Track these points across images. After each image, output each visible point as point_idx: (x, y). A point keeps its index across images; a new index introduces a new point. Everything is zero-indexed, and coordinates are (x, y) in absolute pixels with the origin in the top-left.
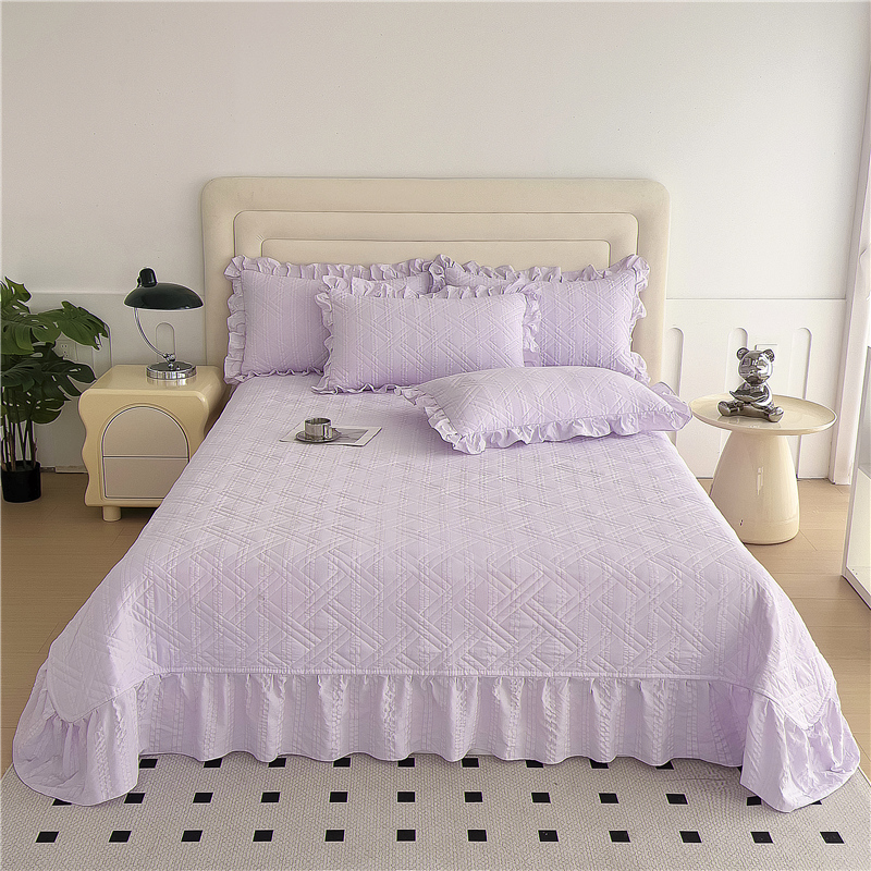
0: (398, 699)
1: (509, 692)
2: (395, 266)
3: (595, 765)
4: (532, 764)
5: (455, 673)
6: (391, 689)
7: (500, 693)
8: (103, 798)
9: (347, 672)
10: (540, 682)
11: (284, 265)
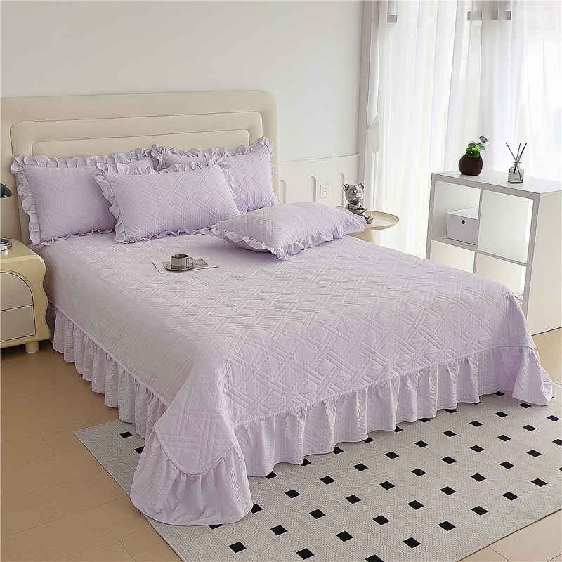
0: (363, 403)
1: (413, 381)
2: (127, 154)
3: (451, 411)
4: (424, 420)
5: (390, 378)
6: (359, 398)
7: (409, 384)
8: (243, 514)
9: (338, 394)
10: (426, 372)
11: (52, 159)
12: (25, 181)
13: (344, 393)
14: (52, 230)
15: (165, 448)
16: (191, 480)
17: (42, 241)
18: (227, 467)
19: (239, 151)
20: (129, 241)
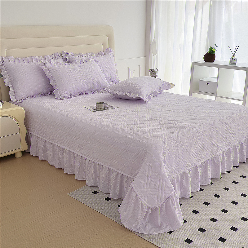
0: (210, 166)
2: (51, 56)
5: (219, 153)
6: (208, 163)
11: (16, 58)
12: (5, 69)
13: (203, 161)
14: (22, 95)
15: (139, 196)
16: (154, 210)
17: (17, 101)
18: (172, 202)
19: (99, 54)
20: (63, 98)
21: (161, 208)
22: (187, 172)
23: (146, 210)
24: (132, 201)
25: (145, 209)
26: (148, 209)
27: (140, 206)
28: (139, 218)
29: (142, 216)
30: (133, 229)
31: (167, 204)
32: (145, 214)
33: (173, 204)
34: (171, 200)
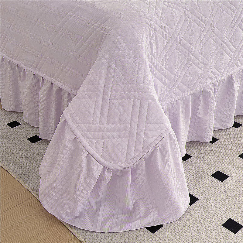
21: (134, 171)
22: (209, 90)
23: (97, 175)
24: (64, 151)
25: (97, 171)
26: (103, 172)
27: (84, 164)
28: (78, 193)
29: (87, 188)
30: (64, 216)
31: (150, 161)
32: (93, 183)
33: (165, 162)
34: (162, 152)
